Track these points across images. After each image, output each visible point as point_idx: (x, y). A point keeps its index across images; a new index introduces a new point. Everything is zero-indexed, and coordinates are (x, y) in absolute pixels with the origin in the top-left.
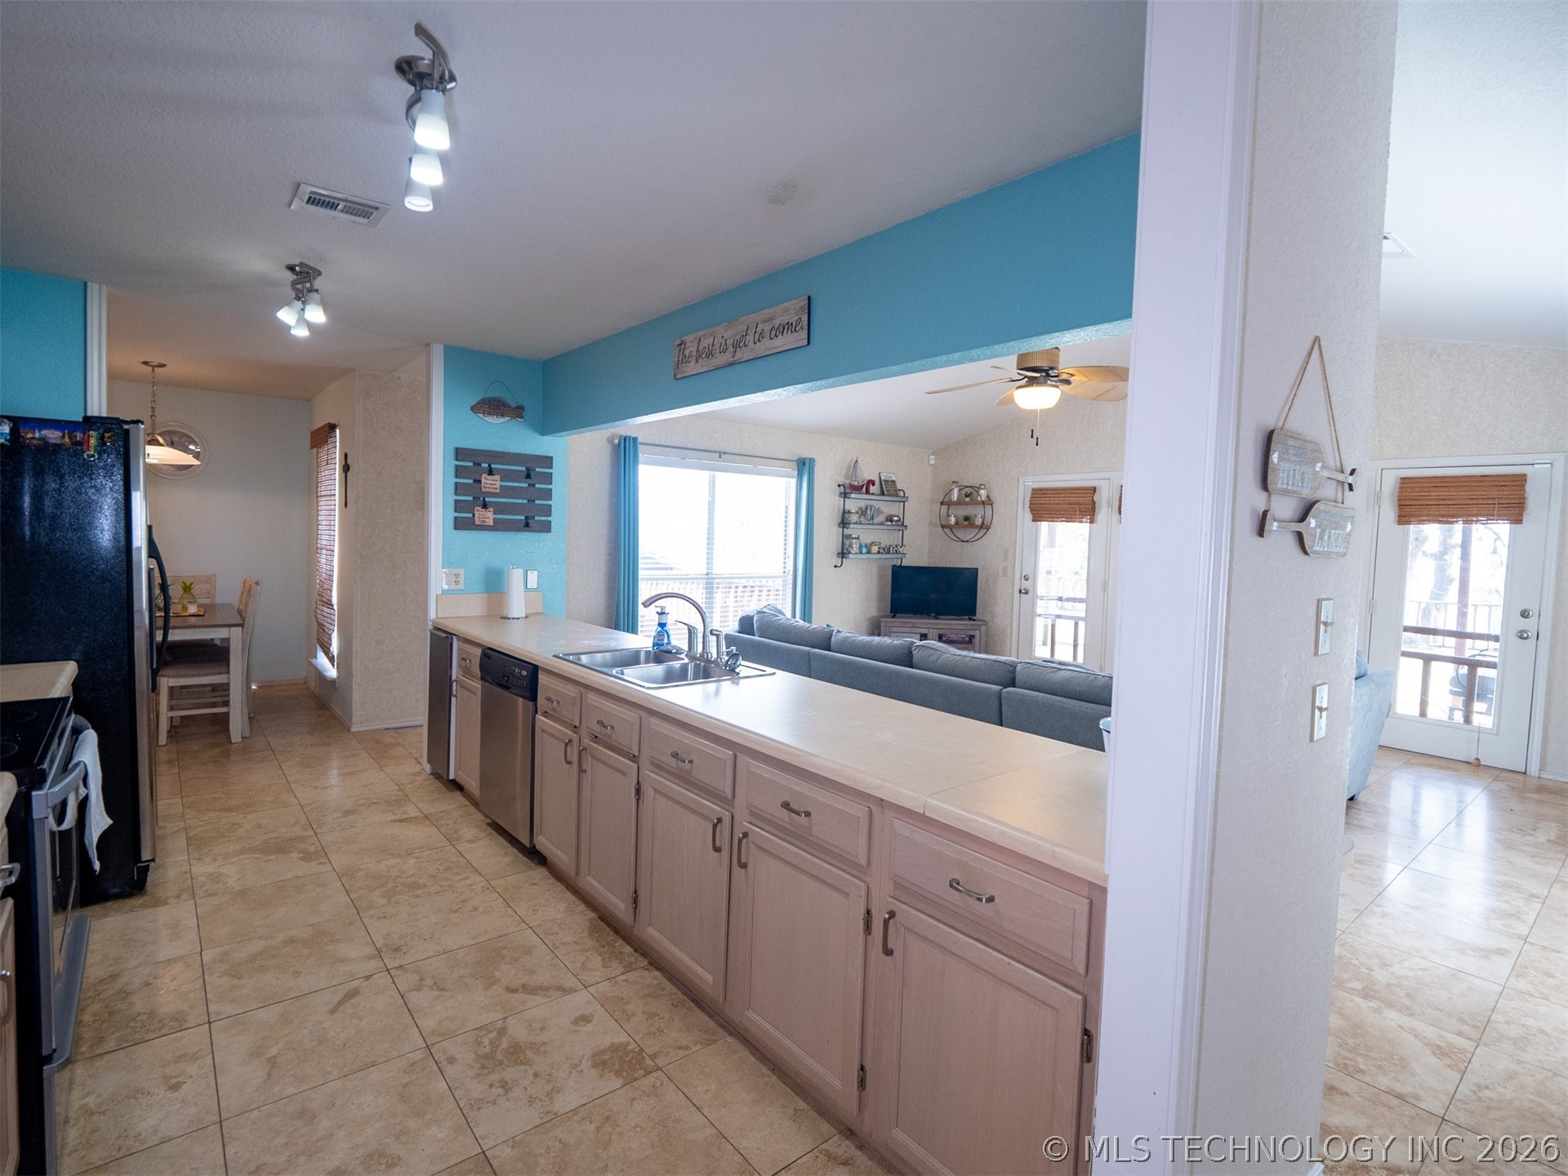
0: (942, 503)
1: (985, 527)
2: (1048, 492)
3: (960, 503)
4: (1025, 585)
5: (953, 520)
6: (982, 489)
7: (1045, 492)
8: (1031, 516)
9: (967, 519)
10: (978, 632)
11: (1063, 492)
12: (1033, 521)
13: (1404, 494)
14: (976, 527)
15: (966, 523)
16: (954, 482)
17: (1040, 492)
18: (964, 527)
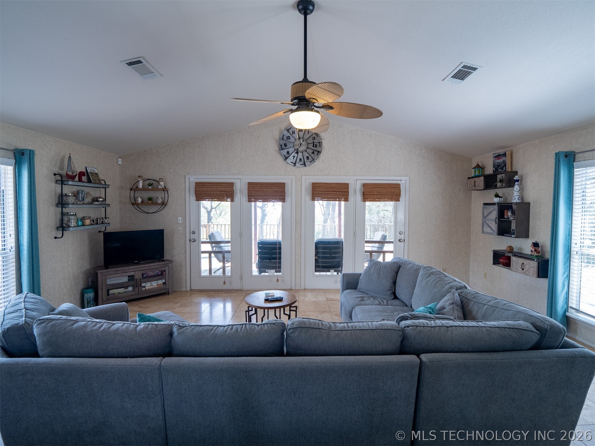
0: (131, 189)
1: (164, 204)
2: (206, 184)
3: (143, 189)
4: (193, 236)
5: (140, 200)
6: (161, 181)
7: (204, 185)
8: (195, 198)
9: (150, 199)
10: (167, 268)
11: (215, 185)
12: (197, 200)
13: (366, 190)
14: (159, 204)
15: (150, 202)
16: (139, 176)
17: (201, 184)
18: (149, 204)
